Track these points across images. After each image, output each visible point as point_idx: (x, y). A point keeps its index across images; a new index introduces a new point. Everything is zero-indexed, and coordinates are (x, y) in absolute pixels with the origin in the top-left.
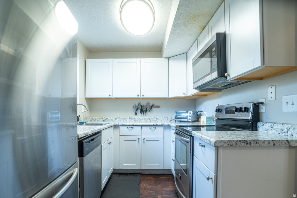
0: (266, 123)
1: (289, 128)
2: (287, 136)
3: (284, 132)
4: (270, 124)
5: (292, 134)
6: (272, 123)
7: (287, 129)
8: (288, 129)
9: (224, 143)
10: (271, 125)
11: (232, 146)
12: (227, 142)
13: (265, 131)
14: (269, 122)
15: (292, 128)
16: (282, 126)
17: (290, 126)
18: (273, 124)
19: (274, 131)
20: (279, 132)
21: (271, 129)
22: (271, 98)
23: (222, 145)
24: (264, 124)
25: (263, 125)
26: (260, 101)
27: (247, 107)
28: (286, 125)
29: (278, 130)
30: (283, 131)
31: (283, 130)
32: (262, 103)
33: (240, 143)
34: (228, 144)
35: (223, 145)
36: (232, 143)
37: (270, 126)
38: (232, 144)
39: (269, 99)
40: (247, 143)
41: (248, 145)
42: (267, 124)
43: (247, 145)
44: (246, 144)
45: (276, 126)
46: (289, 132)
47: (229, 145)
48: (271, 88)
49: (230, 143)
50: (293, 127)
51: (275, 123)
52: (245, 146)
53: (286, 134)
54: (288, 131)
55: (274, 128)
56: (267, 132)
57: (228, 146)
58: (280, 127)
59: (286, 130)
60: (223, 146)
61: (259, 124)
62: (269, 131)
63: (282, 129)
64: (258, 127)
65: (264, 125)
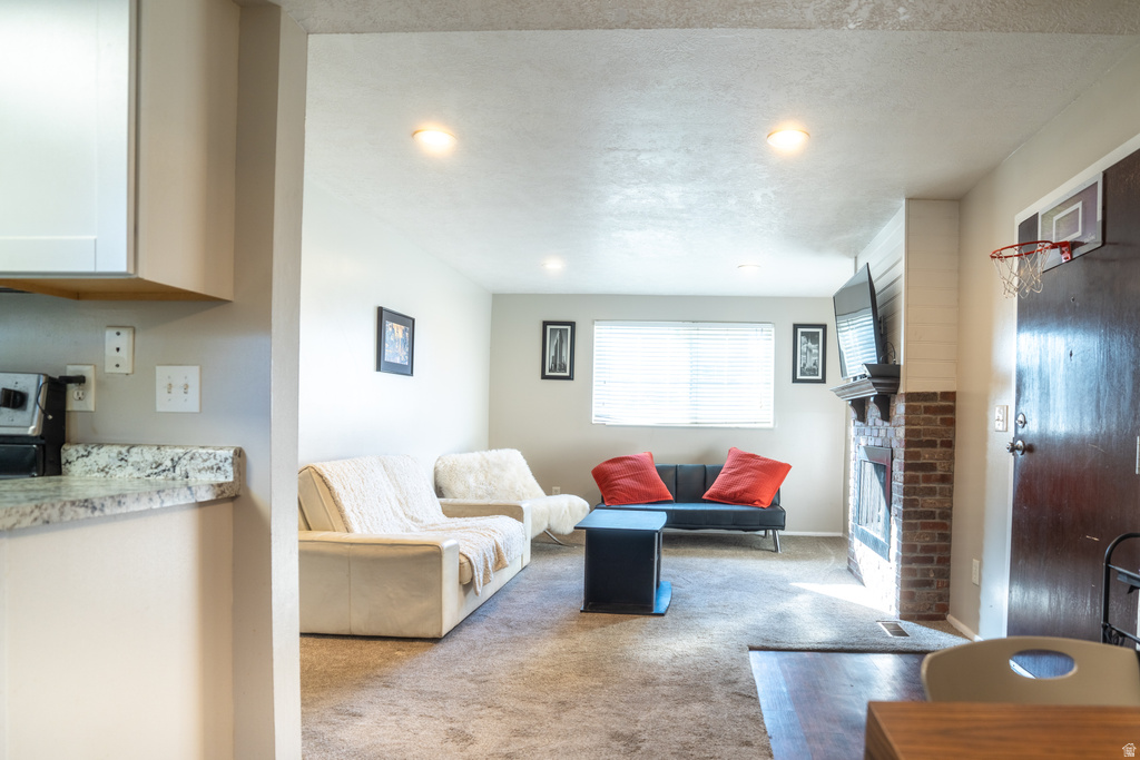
0: (100, 445)
1: (179, 459)
2: (174, 479)
3: (164, 471)
4: (116, 449)
5: (187, 473)
6: (123, 445)
7: (172, 460)
8: (176, 459)
9: (22, 515)
10: (120, 453)
11: (48, 522)
12: (32, 512)
13: (96, 474)
14: (108, 444)
15: (187, 457)
16: (157, 452)
17: (180, 451)
18: (126, 448)
19: (130, 469)
20: (149, 471)
21: (120, 463)
22: (118, 366)
23: (14, 525)
24: (89, 449)
25: (86, 453)
26: (71, 371)
27: (17, 389)
28: (169, 451)
29: (142, 465)
30: (161, 468)
31: (160, 464)
32: (80, 380)
33: (74, 508)
34: (36, 519)
35: (19, 522)
36: (48, 511)
37: (114, 455)
38: (49, 516)
39: (110, 368)
40: (94, 508)
41: (97, 513)
42: (102, 450)
43: (93, 512)
44: (89, 511)
45: (137, 453)
46: (177, 469)
47: (39, 522)
48: (118, 334)
49: (42, 514)
50: (190, 455)
51: (133, 446)
52: (89, 518)
53: (171, 475)
54: (174, 467)
55: (131, 460)
56: (103, 474)
57: (34, 524)
58: (149, 455)
59: (168, 463)
60: (17, 526)
61: (70, 452)
62: (111, 472)
63: (156, 462)
64: (63, 461)
65: (94, 455)
